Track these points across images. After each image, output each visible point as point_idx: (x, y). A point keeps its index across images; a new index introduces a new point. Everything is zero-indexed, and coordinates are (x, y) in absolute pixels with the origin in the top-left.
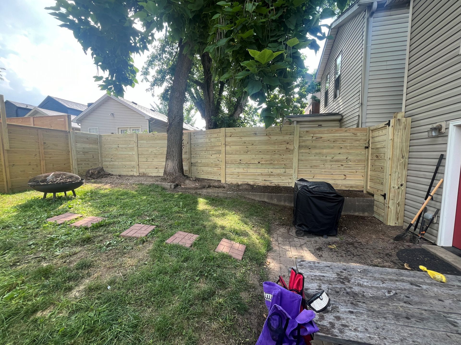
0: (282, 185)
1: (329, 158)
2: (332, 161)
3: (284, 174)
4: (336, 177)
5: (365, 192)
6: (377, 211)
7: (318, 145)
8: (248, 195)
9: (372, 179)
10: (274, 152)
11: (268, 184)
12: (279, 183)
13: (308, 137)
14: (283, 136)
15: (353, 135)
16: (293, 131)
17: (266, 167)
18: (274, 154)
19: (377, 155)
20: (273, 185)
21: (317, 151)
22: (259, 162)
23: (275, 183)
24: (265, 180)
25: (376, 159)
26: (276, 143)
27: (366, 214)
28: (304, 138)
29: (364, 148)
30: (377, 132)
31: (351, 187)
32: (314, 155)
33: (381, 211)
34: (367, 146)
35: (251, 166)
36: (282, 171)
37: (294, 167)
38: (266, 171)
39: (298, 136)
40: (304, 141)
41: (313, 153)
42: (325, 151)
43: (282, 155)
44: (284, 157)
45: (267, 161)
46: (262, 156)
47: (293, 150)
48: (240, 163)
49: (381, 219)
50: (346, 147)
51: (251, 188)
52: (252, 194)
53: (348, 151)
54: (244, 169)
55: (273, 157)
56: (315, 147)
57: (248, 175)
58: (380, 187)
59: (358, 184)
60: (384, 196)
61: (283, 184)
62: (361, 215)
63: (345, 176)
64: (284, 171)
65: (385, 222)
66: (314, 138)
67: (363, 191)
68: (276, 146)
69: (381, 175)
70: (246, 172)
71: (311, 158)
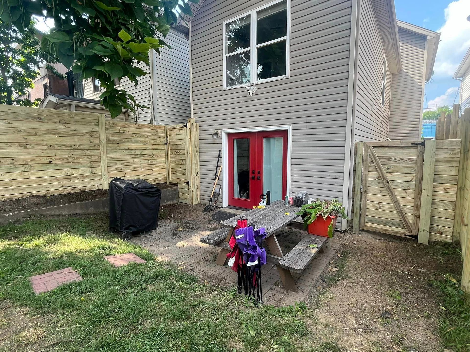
0: (88, 189)
1: (138, 153)
2: (140, 157)
3: (91, 176)
4: (146, 172)
5: (168, 183)
6: (183, 197)
7: (126, 140)
8: (48, 211)
9: (174, 171)
10: (74, 147)
11: (68, 190)
12: (84, 187)
13: (116, 130)
14: (85, 126)
15: (155, 131)
16: (97, 121)
17: (62, 167)
18: (74, 149)
19: (177, 150)
20: (76, 191)
21: (126, 146)
22: (50, 162)
23: (80, 188)
24: (63, 186)
25: (176, 153)
26: (75, 134)
27: (175, 201)
28: (110, 131)
29: (164, 144)
30: (175, 131)
31: (158, 180)
32: (124, 150)
33: (186, 196)
34: (166, 142)
35: (36, 167)
36: (87, 171)
37: (102, 166)
38: (63, 173)
39: (104, 127)
40: (112, 134)
41: (122, 148)
42: (133, 146)
43: (86, 151)
44: (89, 153)
45: (63, 159)
46: (55, 152)
47: (99, 145)
48: (13, 164)
49: (187, 202)
50: (150, 142)
51: (44, 201)
52: (55, 208)
53: (152, 146)
54: (21, 174)
55: (73, 153)
56: (123, 142)
57: (32, 182)
58: (183, 177)
59: (162, 177)
60: (188, 183)
61: (90, 187)
62: (172, 203)
63: (153, 170)
64: (90, 171)
65: (190, 204)
66: (121, 132)
67: (166, 183)
68: (76, 139)
69: (182, 166)
70: (28, 177)
71: (120, 154)
